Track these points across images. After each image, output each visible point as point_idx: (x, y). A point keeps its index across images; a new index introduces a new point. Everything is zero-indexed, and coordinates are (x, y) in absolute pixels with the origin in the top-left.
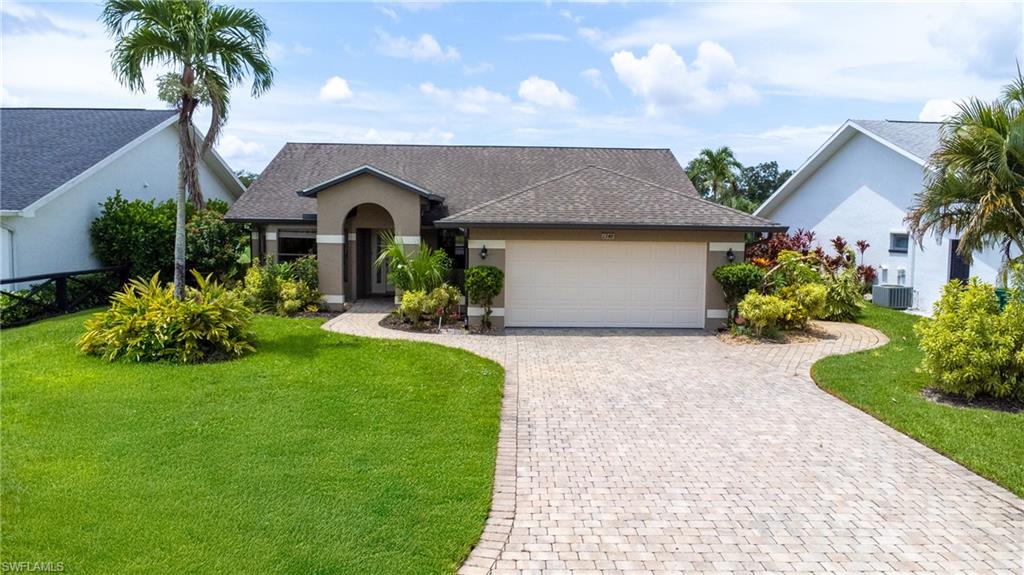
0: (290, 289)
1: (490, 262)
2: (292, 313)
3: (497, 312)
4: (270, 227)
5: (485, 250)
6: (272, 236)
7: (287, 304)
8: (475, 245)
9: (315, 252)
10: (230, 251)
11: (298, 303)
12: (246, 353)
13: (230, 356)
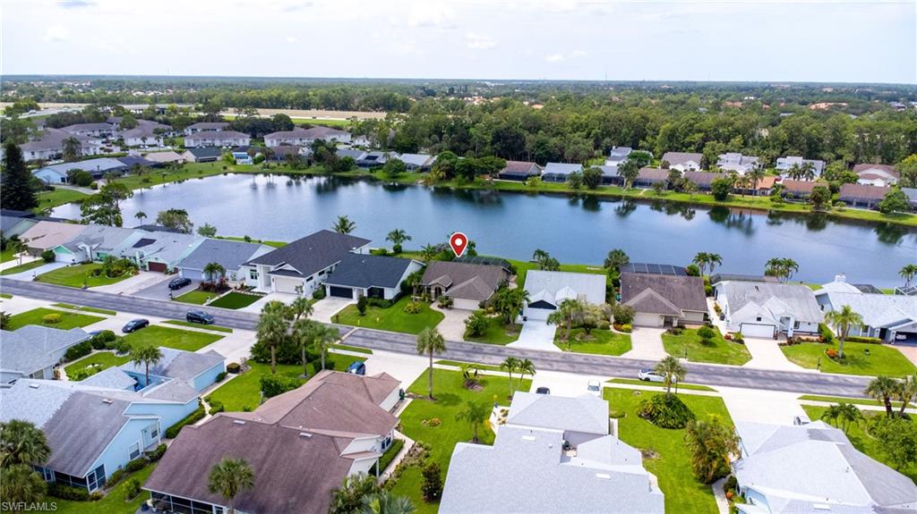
1: (451, 300)
3: (452, 307)
6: (426, 288)
7: (426, 301)
8: (449, 297)
9: (431, 293)
11: (428, 301)
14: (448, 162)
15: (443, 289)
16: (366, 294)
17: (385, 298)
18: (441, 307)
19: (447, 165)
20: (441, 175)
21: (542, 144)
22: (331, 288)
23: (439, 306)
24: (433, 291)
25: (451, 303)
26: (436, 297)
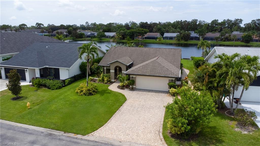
0: (106, 79)
1: (133, 79)
2: (106, 83)
3: (134, 86)
4: (105, 67)
5: (132, 77)
6: (105, 68)
7: (105, 82)
8: (131, 76)
9: (110, 73)
10: (99, 71)
11: (107, 82)
12: (95, 94)
13: (92, 95)
14: (123, 32)
15: (123, 68)
16: (38, 75)
17: (61, 79)
18: (122, 87)
19: (123, 33)
20: (120, 36)
21: (160, 29)
22: (5, 69)
23: (119, 87)
24: (112, 71)
25: (133, 83)
26: (115, 78)
